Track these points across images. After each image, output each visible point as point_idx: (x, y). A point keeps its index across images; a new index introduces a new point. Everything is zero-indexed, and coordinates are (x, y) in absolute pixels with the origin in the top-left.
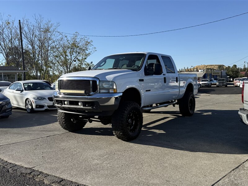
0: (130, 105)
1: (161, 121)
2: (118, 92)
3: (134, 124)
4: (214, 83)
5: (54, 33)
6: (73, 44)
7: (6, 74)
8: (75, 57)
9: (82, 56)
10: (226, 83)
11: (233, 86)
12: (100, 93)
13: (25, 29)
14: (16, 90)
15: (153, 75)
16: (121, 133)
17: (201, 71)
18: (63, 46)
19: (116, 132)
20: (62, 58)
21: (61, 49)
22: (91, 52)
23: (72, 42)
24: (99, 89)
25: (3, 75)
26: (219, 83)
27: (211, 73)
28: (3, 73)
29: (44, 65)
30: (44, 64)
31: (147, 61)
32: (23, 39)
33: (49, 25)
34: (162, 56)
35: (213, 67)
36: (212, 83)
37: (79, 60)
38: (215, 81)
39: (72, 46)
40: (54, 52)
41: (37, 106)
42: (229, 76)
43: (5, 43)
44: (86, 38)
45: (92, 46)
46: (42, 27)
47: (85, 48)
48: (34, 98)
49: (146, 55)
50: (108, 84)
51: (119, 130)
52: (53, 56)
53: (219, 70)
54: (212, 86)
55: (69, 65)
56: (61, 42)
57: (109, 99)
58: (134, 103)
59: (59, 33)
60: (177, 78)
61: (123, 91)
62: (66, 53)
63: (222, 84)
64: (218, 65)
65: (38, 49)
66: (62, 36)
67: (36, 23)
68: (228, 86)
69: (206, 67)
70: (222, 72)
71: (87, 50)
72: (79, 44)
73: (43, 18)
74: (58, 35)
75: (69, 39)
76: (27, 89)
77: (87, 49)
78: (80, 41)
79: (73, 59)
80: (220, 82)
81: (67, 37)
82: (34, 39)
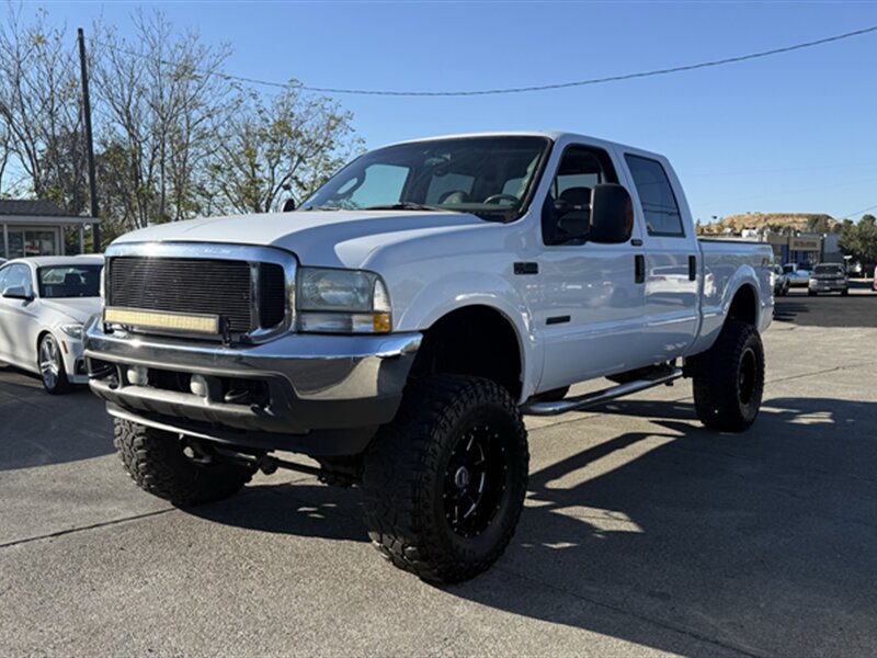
0: (465, 397)
1: (612, 455)
2: (397, 328)
3: (480, 490)
4: (799, 280)
5: (210, 80)
6: (280, 123)
7: (24, 230)
8: (286, 174)
9: (313, 168)
10: (843, 282)
11: (869, 291)
12: (300, 332)
13: (104, 63)
14: (4, 292)
15: (582, 243)
16: (410, 548)
17: (750, 235)
18: (244, 131)
19: (385, 537)
20: (238, 175)
21: (234, 142)
22: (347, 155)
23: (277, 117)
24: (301, 312)
25: (9, 234)
26: (819, 279)
27: (785, 243)
28: (9, 226)
29: (173, 200)
30: (170, 197)
31: (555, 179)
32: (93, 100)
33: (191, 52)
34: (626, 155)
35: (790, 220)
36: (793, 279)
37: (301, 185)
38: (799, 272)
39: (276, 134)
40: (208, 154)
41: (80, 366)
42: (850, 257)
43: (27, 111)
44: (328, 102)
45: (349, 132)
46: (166, 57)
47: (326, 139)
48: (71, 333)
49: (553, 143)
50: (348, 283)
51: (401, 534)
52: (206, 166)
53: (812, 233)
54: (791, 290)
55: (264, 202)
56: (237, 117)
57: (344, 368)
58: (483, 383)
59: (229, 81)
60: (692, 259)
61: (427, 326)
62: (255, 156)
63: (828, 285)
64: (807, 216)
65: (151, 138)
66: (238, 91)
67: (143, 40)
68: (851, 291)
69: (766, 220)
70: (826, 242)
71: (333, 149)
72: (302, 122)
73: (170, 23)
74: (223, 90)
75: (267, 105)
76: (49, 290)
77: (334, 145)
78: (307, 112)
79: (278, 181)
80: (821, 276)
81: (260, 97)
82: (137, 101)
